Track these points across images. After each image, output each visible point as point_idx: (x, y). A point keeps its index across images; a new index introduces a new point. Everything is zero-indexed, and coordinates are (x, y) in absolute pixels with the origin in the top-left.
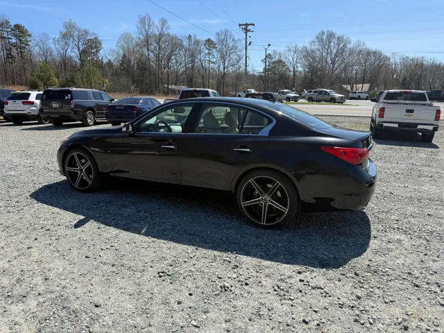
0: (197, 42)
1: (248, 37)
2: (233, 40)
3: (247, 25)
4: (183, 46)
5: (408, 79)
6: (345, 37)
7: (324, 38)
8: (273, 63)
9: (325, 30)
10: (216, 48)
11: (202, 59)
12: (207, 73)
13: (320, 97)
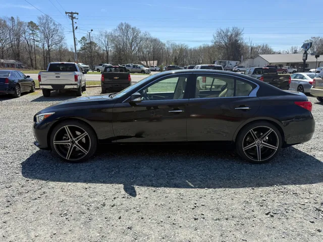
0: (20, 24)
1: (74, 23)
2: (54, 24)
3: (72, 13)
4: (6, 26)
5: (177, 58)
6: (137, 28)
7: (124, 28)
8: (87, 44)
9: (123, 23)
10: (38, 29)
11: (27, 38)
12: (33, 50)
13: (134, 69)
